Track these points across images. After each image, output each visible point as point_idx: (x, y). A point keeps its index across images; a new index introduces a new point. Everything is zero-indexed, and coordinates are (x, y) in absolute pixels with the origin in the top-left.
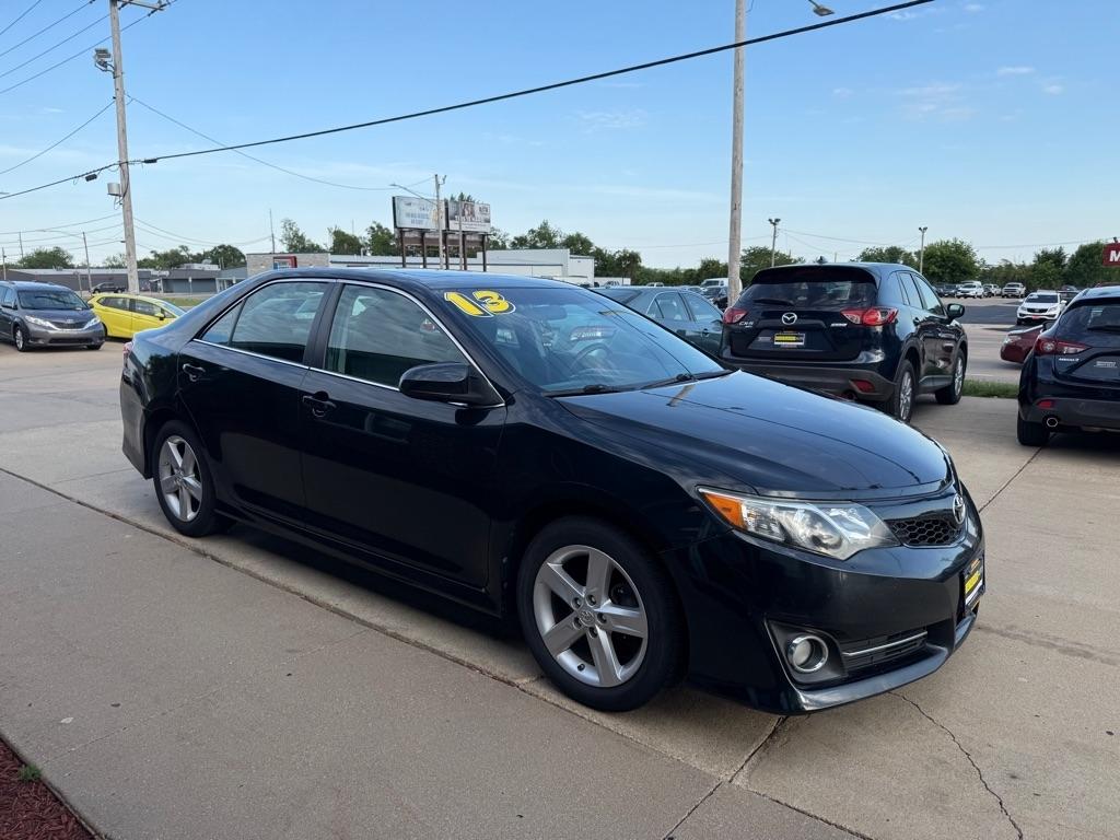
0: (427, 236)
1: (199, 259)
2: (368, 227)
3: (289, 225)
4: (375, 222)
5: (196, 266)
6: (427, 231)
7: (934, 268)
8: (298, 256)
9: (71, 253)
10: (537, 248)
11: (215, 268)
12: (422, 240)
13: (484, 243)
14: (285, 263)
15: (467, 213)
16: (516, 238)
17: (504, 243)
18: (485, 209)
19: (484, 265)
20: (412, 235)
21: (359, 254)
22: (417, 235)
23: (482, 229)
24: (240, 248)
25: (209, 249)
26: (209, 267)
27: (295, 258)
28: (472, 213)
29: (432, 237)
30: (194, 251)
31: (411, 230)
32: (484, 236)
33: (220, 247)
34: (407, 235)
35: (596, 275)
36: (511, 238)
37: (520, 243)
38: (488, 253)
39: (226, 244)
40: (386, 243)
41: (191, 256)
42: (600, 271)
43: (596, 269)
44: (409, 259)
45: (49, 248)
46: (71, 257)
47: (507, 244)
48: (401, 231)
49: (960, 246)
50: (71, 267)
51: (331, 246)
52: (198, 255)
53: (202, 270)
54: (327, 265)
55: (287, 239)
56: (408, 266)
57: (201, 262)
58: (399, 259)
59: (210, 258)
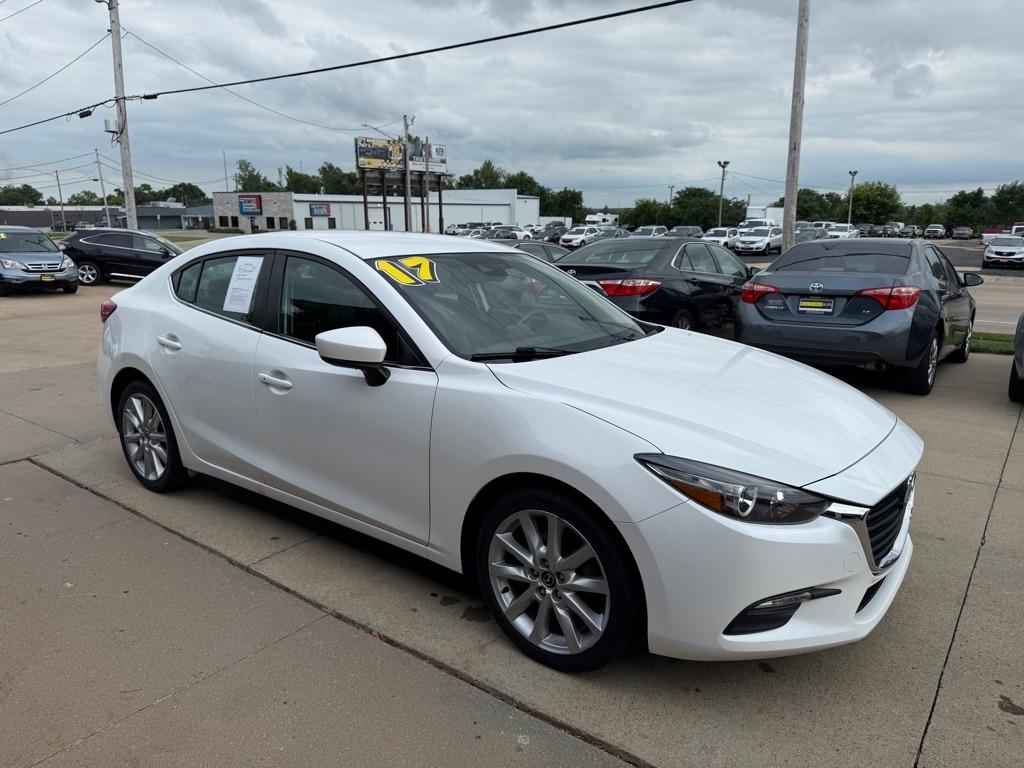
0: (387, 176)
1: (164, 196)
2: (320, 167)
3: (244, 165)
4: (326, 163)
5: (162, 204)
6: (388, 171)
7: (861, 211)
8: (262, 194)
9: (39, 191)
10: (483, 188)
11: (180, 206)
12: (382, 180)
13: (440, 183)
14: (249, 202)
15: (424, 153)
16: (462, 178)
17: (451, 183)
18: (440, 151)
19: (440, 204)
20: (372, 175)
21: (319, 193)
22: (375, 175)
23: (439, 169)
24: (200, 187)
25: (172, 186)
26: (172, 204)
27: (260, 197)
28: (429, 154)
29: (392, 176)
30: (156, 187)
31: (372, 170)
32: (439, 176)
33: (180, 186)
34: (368, 175)
35: (541, 215)
36: (457, 178)
37: (467, 183)
38: (444, 192)
39: (187, 182)
40: (338, 183)
41: (153, 193)
42: (545, 211)
43: (541, 209)
44: (370, 199)
45: (17, 184)
46: (40, 195)
47: (454, 184)
48: (362, 171)
49: (885, 189)
50: (43, 204)
51: (285, 184)
52: (160, 192)
53: (168, 208)
54: (291, 204)
55: (243, 179)
56: (369, 205)
57: (165, 199)
58: (360, 198)
59: (173, 196)
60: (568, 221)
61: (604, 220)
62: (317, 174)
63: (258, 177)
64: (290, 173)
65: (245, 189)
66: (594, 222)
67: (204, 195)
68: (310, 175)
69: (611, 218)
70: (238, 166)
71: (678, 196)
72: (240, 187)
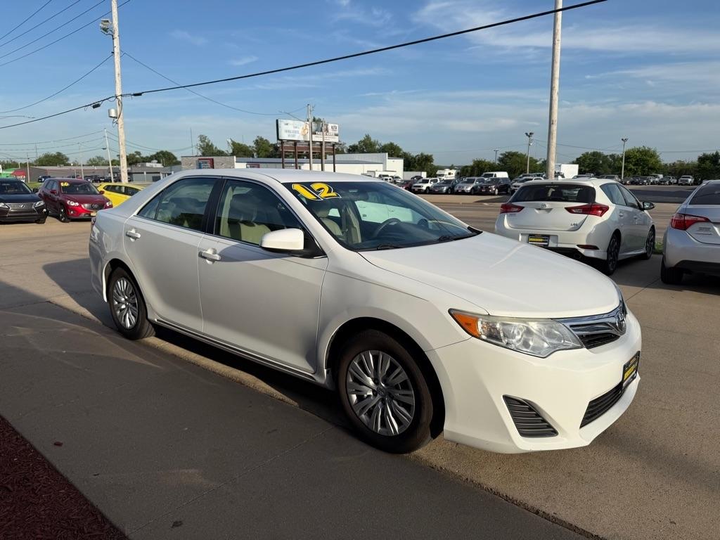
0: (298, 146)
1: (149, 159)
3: (203, 139)
4: (258, 137)
5: (148, 164)
6: (299, 141)
7: (631, 166)
8: (215, 158)
9: (68, 156)
10: (363, 152)
11: (160, 166)
12: (295, 148)
13: (334, 150)
14: (206, 163)
15: (323, 130)
16: (350, 146)
17: (342, 149)
18: (334, 127)
19: (334, 164)
20: (289, 144)
21: (253, 156)
22: (292, 144)
23: (333, 140)
24: (176, 154)
25: (154, 153)
26: (156, 165)
27: (213, 159)
28: (327, 130)
29: (301, 146)
30: (145, 154)
31: (288, 141)
32: (333, 145)
33: (160, 152)
34: (285, 145)
35: (404, 170)
36: (347, 146)
37: (353, 150)
38: (337, 155)
39: (164, 150)
40: (267, 150)
41: (142, 158)
42: (408, 166)
43: (404, 166)
44: (286, 160)
45: (53, 152)
46: (67, 159)
47: (345, 150)
48: (281, 140)
49: (648, 151)
50: (69, 165)
51: (231, 151)
52: (147, 157)
53: (152, 167)
54: (234, 165)
55: (202, 148)
56: (285, 165)
57: (150, 162)
58: (280, 160)
59: (156, 159)
60: (424, 175)
61: (450, 174)
62: (253, 144)
63: (212, 146)
64: (234, 144)
65: (204, 154)
66: (443, 175)
67: (175, 158)
68: (248, 145)
69: (454, 172)
70: (199, 139)
71: (501, 156)
72: (200, 154)
